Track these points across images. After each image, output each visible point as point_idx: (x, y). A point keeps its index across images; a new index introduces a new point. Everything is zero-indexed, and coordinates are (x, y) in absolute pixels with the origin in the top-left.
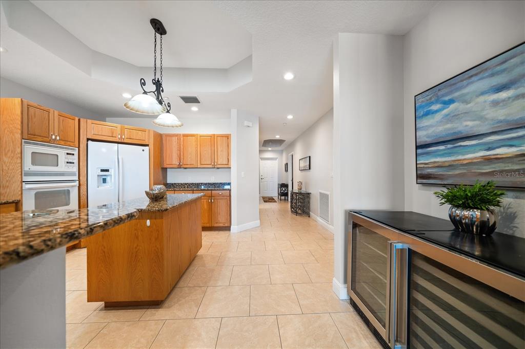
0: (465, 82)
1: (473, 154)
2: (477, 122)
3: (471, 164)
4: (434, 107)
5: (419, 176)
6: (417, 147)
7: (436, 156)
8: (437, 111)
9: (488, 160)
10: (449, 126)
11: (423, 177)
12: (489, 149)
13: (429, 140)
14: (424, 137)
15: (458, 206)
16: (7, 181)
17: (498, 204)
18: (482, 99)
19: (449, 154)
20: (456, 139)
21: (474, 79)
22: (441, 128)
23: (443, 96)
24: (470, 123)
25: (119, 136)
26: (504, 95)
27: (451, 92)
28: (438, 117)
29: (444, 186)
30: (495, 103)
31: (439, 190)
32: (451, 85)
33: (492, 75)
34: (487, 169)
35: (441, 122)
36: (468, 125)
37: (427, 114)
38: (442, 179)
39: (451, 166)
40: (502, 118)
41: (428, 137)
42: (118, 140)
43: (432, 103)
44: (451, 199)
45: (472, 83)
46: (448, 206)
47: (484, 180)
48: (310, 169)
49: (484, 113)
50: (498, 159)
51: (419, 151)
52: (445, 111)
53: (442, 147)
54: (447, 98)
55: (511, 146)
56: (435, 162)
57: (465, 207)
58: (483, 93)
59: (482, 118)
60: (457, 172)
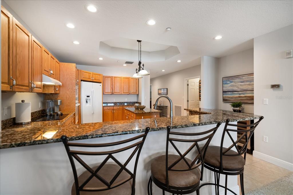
0: (235, 78)
1: (236, 95)
2: (237, 88)
3: (236, 97)
4: (228, 82)
5: (223, 100)
6: (223, 92)
7: (228, 95)
8: (229, 83)
9: (240, 97)
10: (231, 88)
11: (225, 100)
12: (240, 95)
13: (226, 91)
14: (225, 89)
15: (235, 107)
16: (69, 103)
17: (241, 106)
18: (238, 83)
19: (232, 95)
20: (233, 91)
21: (237, 78)
22: (229, 88)
23: (230, 80)
24: (236, 88)
25: (92, 79)
26: (242, 84)
27: (232, 80)
28: (229, 85)
29: (232, 102)
30: (241, 85)
31: (231, 104)
32: (232, 78)
33: (240, 79)
34: (239, 99)
35: (229, 87)
36: (235, 89)
37: (226, 83)
38: (230, 101)
39: (232, 98)
40: (242, 88)
41: (226, 89)
42: (91, 81)
43: (227, 81)
44: (234, 106)
45: (236, 79)
46: (232, 107)
47: (239, 101)
48: (167, 94)
49: (239, 87)
50: (241, 97)
51: (224, 93)
52: (231, 84)
53: (230, 93)
54: (231, 81)
55: (243, 94)
56: (228, 96)
57: (237, 107)
58: (238, 82)
59: (238, 88)
60: (233, 99)
